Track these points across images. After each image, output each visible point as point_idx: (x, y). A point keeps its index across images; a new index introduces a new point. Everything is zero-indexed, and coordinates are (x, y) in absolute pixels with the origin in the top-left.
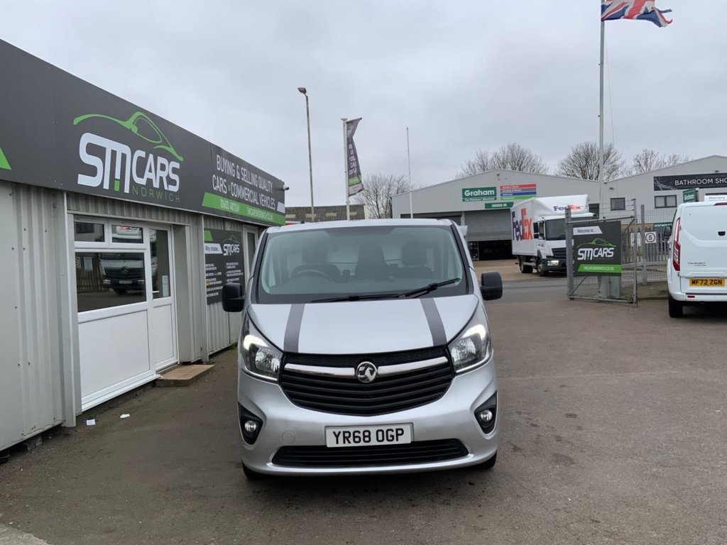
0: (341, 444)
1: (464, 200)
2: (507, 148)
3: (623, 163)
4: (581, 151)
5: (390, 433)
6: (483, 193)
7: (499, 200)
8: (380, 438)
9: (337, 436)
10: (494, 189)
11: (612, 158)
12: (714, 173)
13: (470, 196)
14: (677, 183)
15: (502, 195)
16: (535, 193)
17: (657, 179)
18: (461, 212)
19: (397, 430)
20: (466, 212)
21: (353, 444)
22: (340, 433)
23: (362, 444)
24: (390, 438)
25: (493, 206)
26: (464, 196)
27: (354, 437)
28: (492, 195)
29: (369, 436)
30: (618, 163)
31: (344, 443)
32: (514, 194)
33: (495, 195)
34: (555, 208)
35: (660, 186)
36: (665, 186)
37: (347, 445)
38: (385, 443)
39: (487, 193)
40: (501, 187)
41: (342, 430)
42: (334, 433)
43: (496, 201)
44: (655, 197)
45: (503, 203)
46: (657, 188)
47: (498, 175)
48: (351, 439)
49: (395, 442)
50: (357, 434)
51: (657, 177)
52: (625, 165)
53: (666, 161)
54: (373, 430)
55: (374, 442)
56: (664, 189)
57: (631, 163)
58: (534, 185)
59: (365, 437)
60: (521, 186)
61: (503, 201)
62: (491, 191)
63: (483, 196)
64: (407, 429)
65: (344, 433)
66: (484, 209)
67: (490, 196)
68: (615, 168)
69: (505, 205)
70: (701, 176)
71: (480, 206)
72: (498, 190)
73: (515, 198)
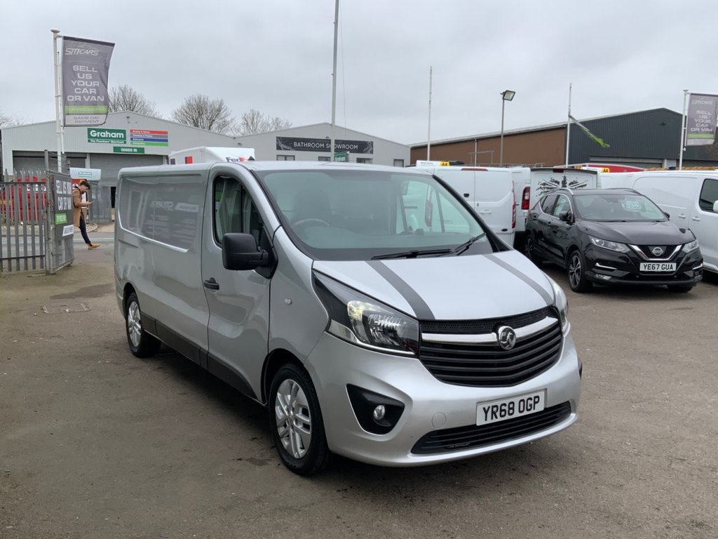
0: (490, 421)
1: (89, 141)
2: (117, 89)
3: (232, 120)
4: (193, 103)
5: (529, 402)
6: (111, 135)
7: (129, 144)
8: (522, 409)
9: (486, 412)
10: (124, 132)
11: (223, 114)
12: (325, 138)
13: (96, 137)
14: (295, 144)
15: (132, 139)
16: (167, 141)
17: (279, 139)
18: (86, 153)
19: (535, 397)
20: (91, 154)
21: (500, 419)
22: (489, 407)
23: (507, 417)
24: (529, 408)
25: (122, 150)
26: (89, 136)
27: (501, 411)
28: (121, 139)
29: (513, 409)
30: (228, 119)
31: (492, 419)
32: (145, 140)
33: (125, 138)
34: (228, 159)
35: (282, 146)
36: (285, 147)
37: (495, 420)
38: (526, 413)
39: (116, 135)
40: (131, 131)
41: (491, 404)
42: (484, 409)
43: (124, 145)
44: (278, 156)
45: (133, 148)
46: (279, 148)
47: (128, 117)
48: (498, 414)
49: (532, 411)
50: (503, 408)
51: (279, 138)
52: (233, 122)
53: (270, 122)
54: (516, 401)
55: (517, 414)
56: (285, 149)
57: (239, 121)
58: (166, 133)
59: (510, 409)
60: (152, 132)
61: (134, 146)
62: (120, 134)
63: (111, 138)
64: (541, 395)
65: (493, 407)
66: (112, 152)
67: (119, 138)
68: (225, 124)
69: (135, 150)
70: (315, 141)
71: (108, 148)
72: (128, 134)
73: (147, 144)
